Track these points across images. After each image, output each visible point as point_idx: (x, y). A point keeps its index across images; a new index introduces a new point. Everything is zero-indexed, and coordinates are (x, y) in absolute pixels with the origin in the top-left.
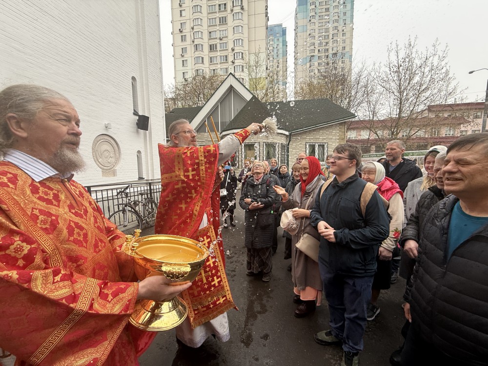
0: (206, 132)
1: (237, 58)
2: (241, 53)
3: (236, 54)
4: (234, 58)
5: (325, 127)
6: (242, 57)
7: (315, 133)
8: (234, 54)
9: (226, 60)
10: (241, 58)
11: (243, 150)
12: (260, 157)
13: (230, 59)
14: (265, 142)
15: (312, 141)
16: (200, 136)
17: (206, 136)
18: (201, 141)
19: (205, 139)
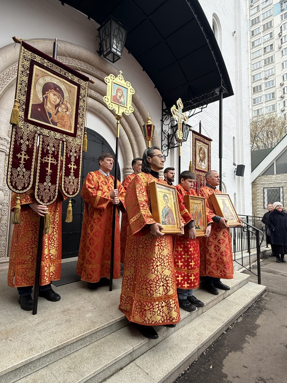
0: (274, 174)
3: (285, 88)
9: (273, 97)
16: (267, 178)
17: (275, 178)
18: (268, 183)
19: (273, 181)
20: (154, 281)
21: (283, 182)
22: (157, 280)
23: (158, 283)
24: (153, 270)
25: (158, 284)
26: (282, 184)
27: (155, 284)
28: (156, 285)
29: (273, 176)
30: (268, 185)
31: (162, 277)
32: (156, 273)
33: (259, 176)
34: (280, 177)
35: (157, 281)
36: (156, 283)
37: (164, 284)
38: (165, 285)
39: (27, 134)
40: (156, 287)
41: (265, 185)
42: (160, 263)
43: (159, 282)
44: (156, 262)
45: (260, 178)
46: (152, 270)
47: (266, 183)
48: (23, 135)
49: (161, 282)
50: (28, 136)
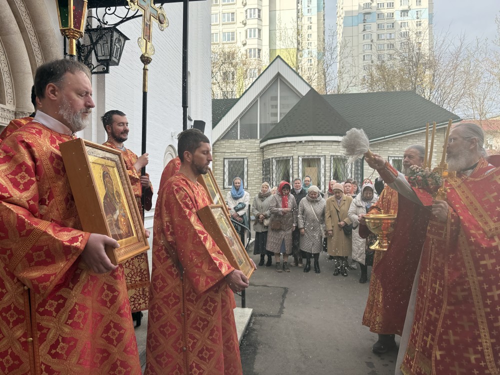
0: (237, 139)
1: (251, 16)
2: (257, 10)
3: (248, 11)
4: (247, 16)
5: (416, 134)
6: (259, 16)
7: (402, 142)
8: (246, 11)
9: (233, 20)
10: (257, 17)
11: (300, 167)
12: (325, 177)
13: (240, 17)
14: (333, 156)
15: (397, 154)
16: (229, 144)
17: (238, 145)
18: (230, 151)
19: (236, 149)
21: (248, 151)
26: (247, 154)
29: (237, 142)
30: (229, 154)
33: (218, 140)
34: (245, 144)
41: (226, 154)
45: (219, 143)
47: (227, 151)
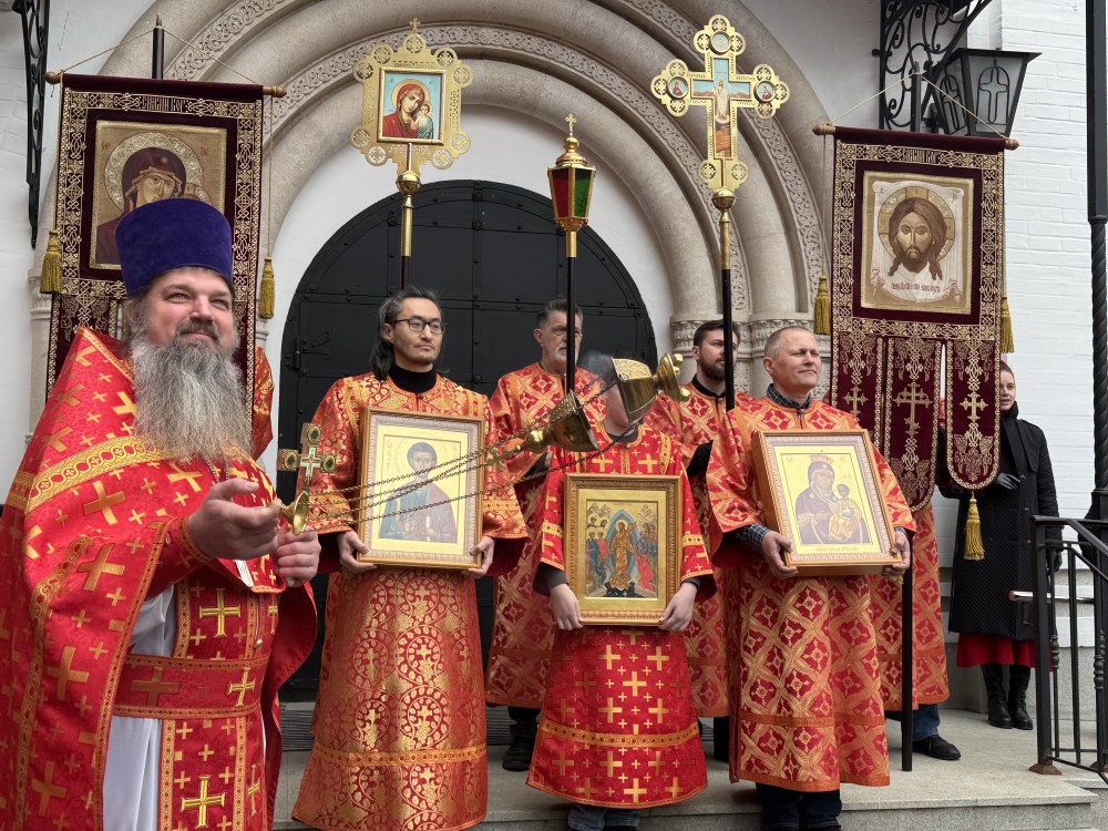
20: (403, 701)
22: (413, 696)
23: (413, 707)
24: (404, 668)
25: (412, 711)
27: (405, 707)
28: (406, 711)
31: (428, 693)
32: (413, 677)
35: (412, 700)
36: (408, 705)
37: (434, 714)
38: (436, 718)
39: (90, 307)
40: (406, 717)
42: (429, 652)
43: (416, 705)
44: (415, 645)
46: (399, 667)
48: (78, 313)
49: (425, 708)
50: (91, 314)
